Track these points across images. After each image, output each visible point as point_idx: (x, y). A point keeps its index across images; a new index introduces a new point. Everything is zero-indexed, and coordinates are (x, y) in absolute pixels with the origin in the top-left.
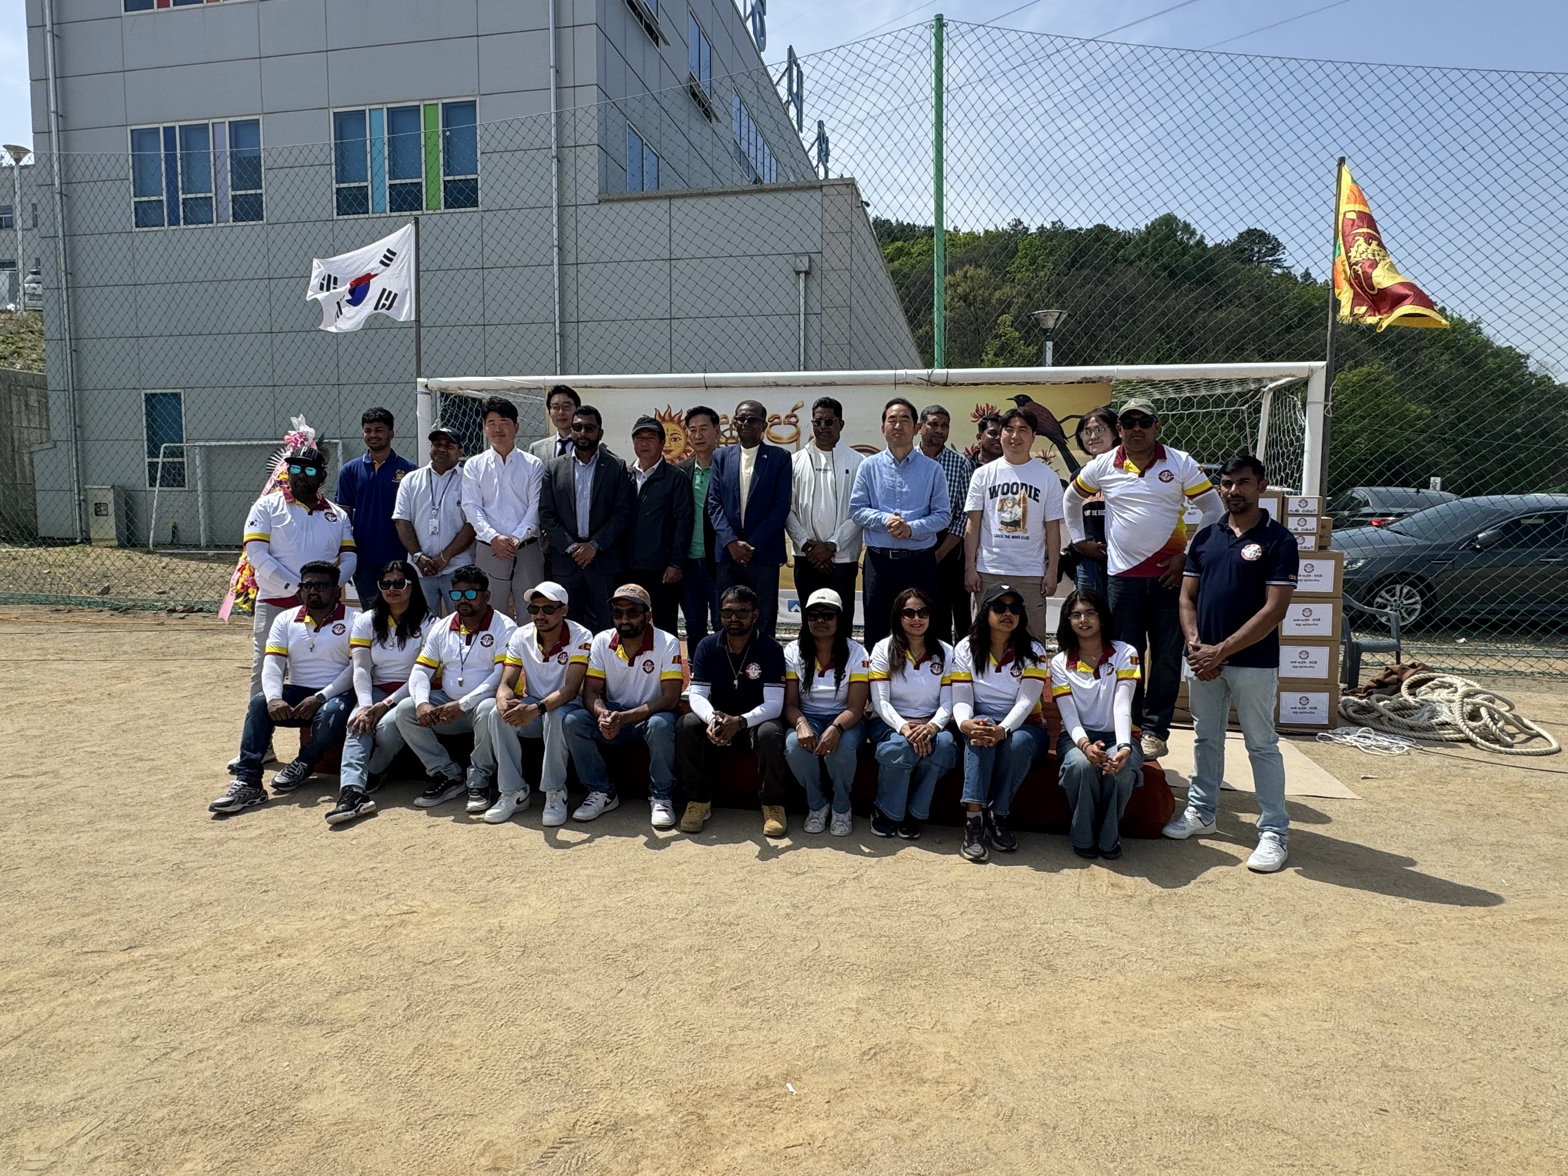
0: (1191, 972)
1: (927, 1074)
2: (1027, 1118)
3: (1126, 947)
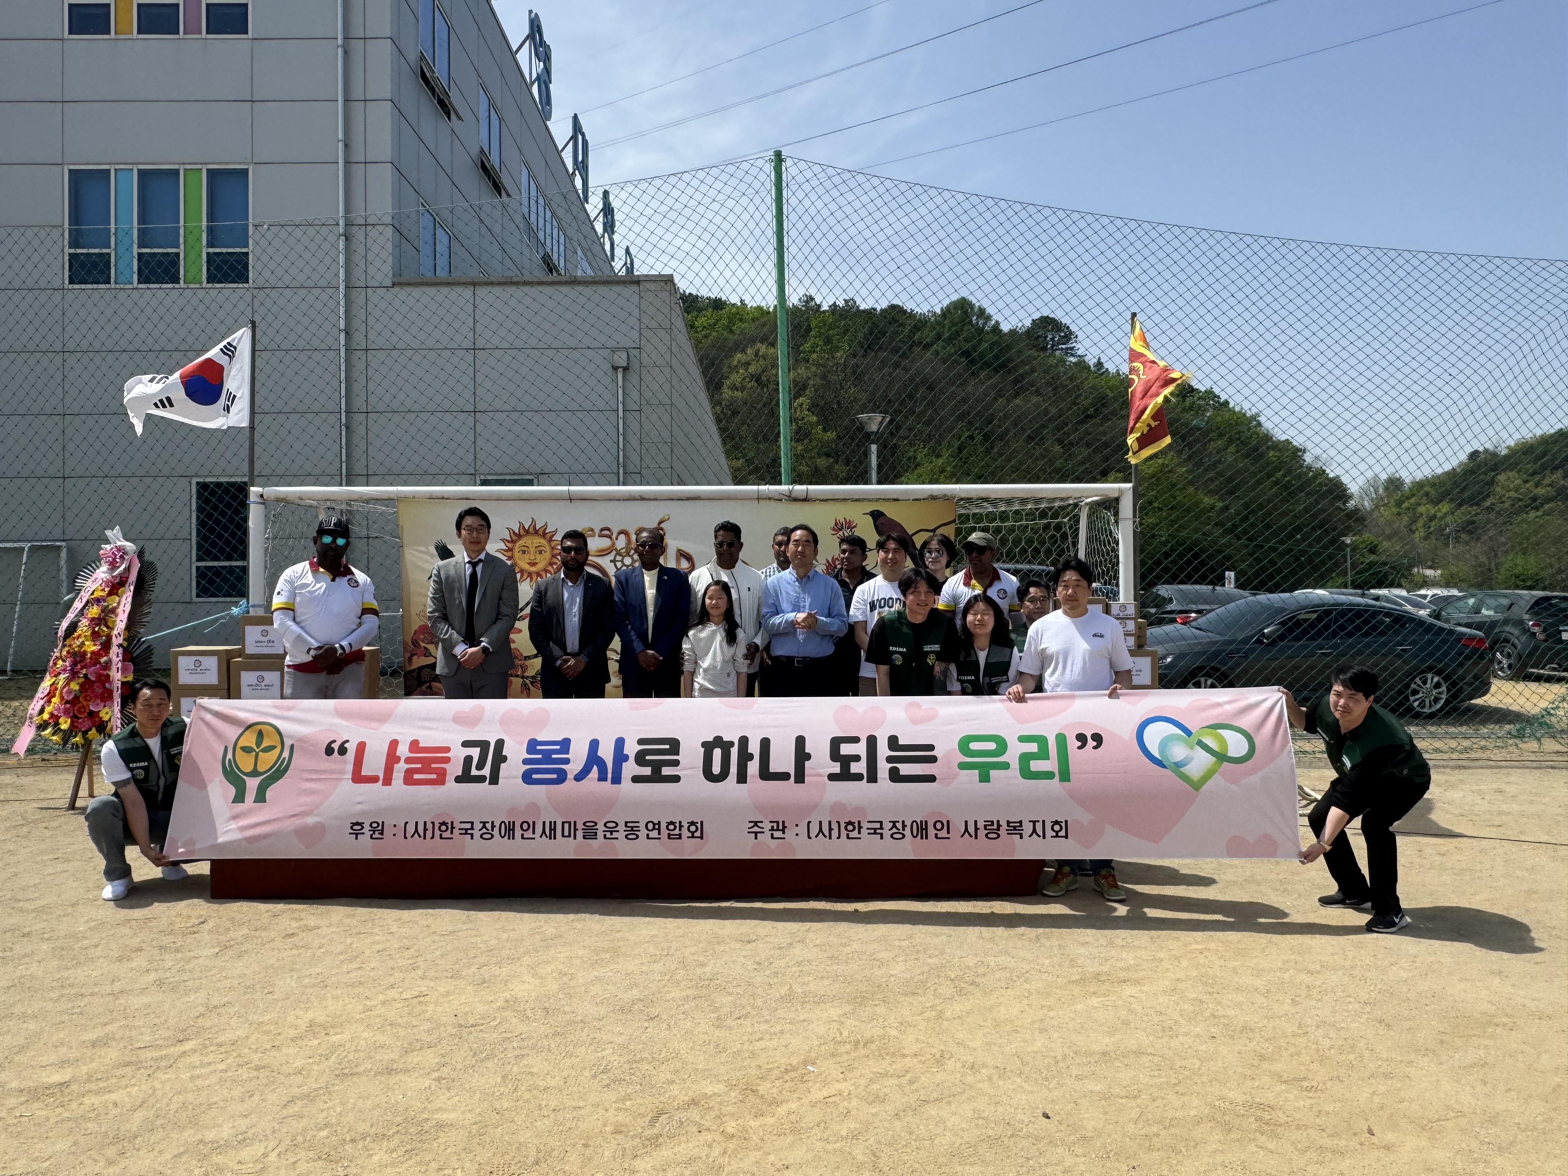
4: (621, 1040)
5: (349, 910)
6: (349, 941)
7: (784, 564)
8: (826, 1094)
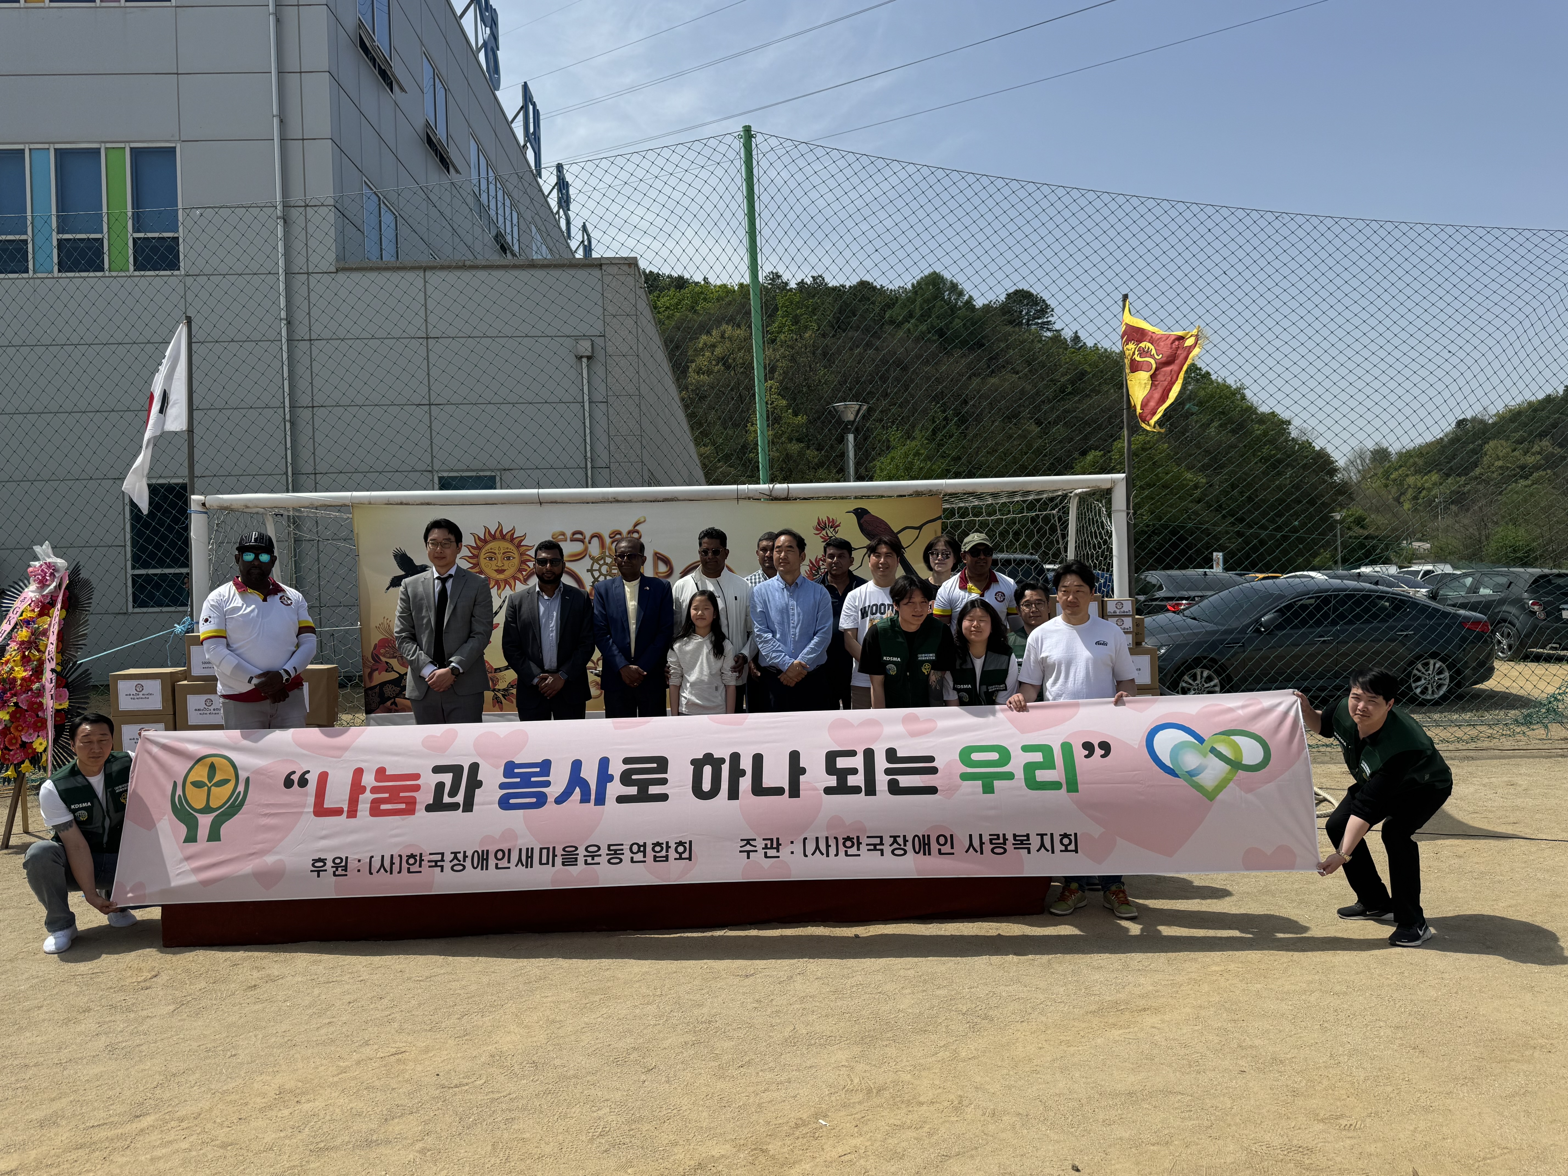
0: (1093, 1007)
1: (922, 1099)
2: (1005, 1112)
3: (1042, 997)
4: (618, 1095)
5: (315, 957)
6: (316, 991)
7: (769, 572)
8: (840, 1150)
